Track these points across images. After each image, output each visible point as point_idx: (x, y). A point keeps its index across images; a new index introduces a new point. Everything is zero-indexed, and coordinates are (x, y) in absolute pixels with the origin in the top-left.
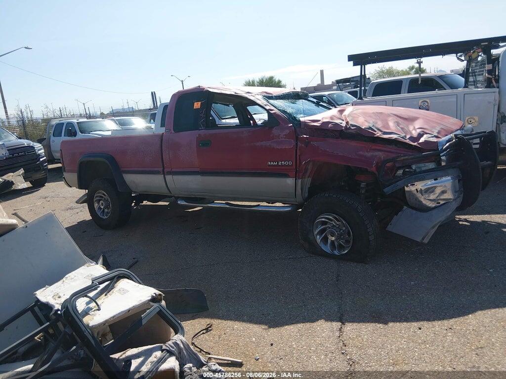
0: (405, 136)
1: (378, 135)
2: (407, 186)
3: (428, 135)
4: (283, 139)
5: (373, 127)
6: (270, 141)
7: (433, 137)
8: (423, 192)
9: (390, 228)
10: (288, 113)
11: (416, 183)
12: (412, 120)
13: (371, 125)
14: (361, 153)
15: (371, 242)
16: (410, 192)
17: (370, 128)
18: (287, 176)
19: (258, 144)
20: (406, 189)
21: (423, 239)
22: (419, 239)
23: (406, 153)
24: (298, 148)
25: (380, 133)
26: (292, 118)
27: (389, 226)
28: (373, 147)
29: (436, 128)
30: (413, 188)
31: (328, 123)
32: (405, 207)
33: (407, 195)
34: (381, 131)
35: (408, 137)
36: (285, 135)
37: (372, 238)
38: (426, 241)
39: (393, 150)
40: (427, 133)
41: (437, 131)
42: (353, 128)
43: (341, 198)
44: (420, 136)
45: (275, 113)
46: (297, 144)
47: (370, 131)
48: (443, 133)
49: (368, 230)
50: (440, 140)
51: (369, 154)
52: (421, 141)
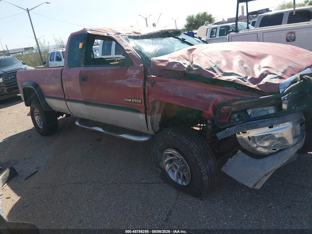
0: (246, 78)
1: (217, 76)
2: (239, 134)
3: (272, 75)
4: (135, 79)
5: (214, 68)
6: (126, 80)
7: (276, 78)
8: (256, 140)
9: (224, 169)
10: (142, 54)
11: (248, 131)
12: (260, 57)
13: (213, 66)
14: (200, 94)
15: (205, 182)
16: (242, 139)
17: (212, 69)
18: (138, 111)
19: (118, 82)
20: (238, 136)
21: (255, 186)
22: (250, 186)
23: (244, 95)
24: (146, 88)
25: (220, 74)
26: (145, 58)
27: (224, 167)
28: (212, 89)
29: (284, 67)
30: (245, 136)
31: (174, 63)
32: (239, 151)
33: (240, 142)
34: (222, 72)
35: (249, 78)
36: (136, 75)
37: (205, 178)
38: (258, 187)
39: (231, 93)
40: (270, 74)
41: (282, 71)
42: (194, 69)
43: (179, 138)
44: (263, 76)
45: (131, 53)
46: (145, 84)
47: (211, 72)
48: (289, 73)
49: (202, 171)
50: (283, 81)
51: (207, 96)
52: (261, 83)
